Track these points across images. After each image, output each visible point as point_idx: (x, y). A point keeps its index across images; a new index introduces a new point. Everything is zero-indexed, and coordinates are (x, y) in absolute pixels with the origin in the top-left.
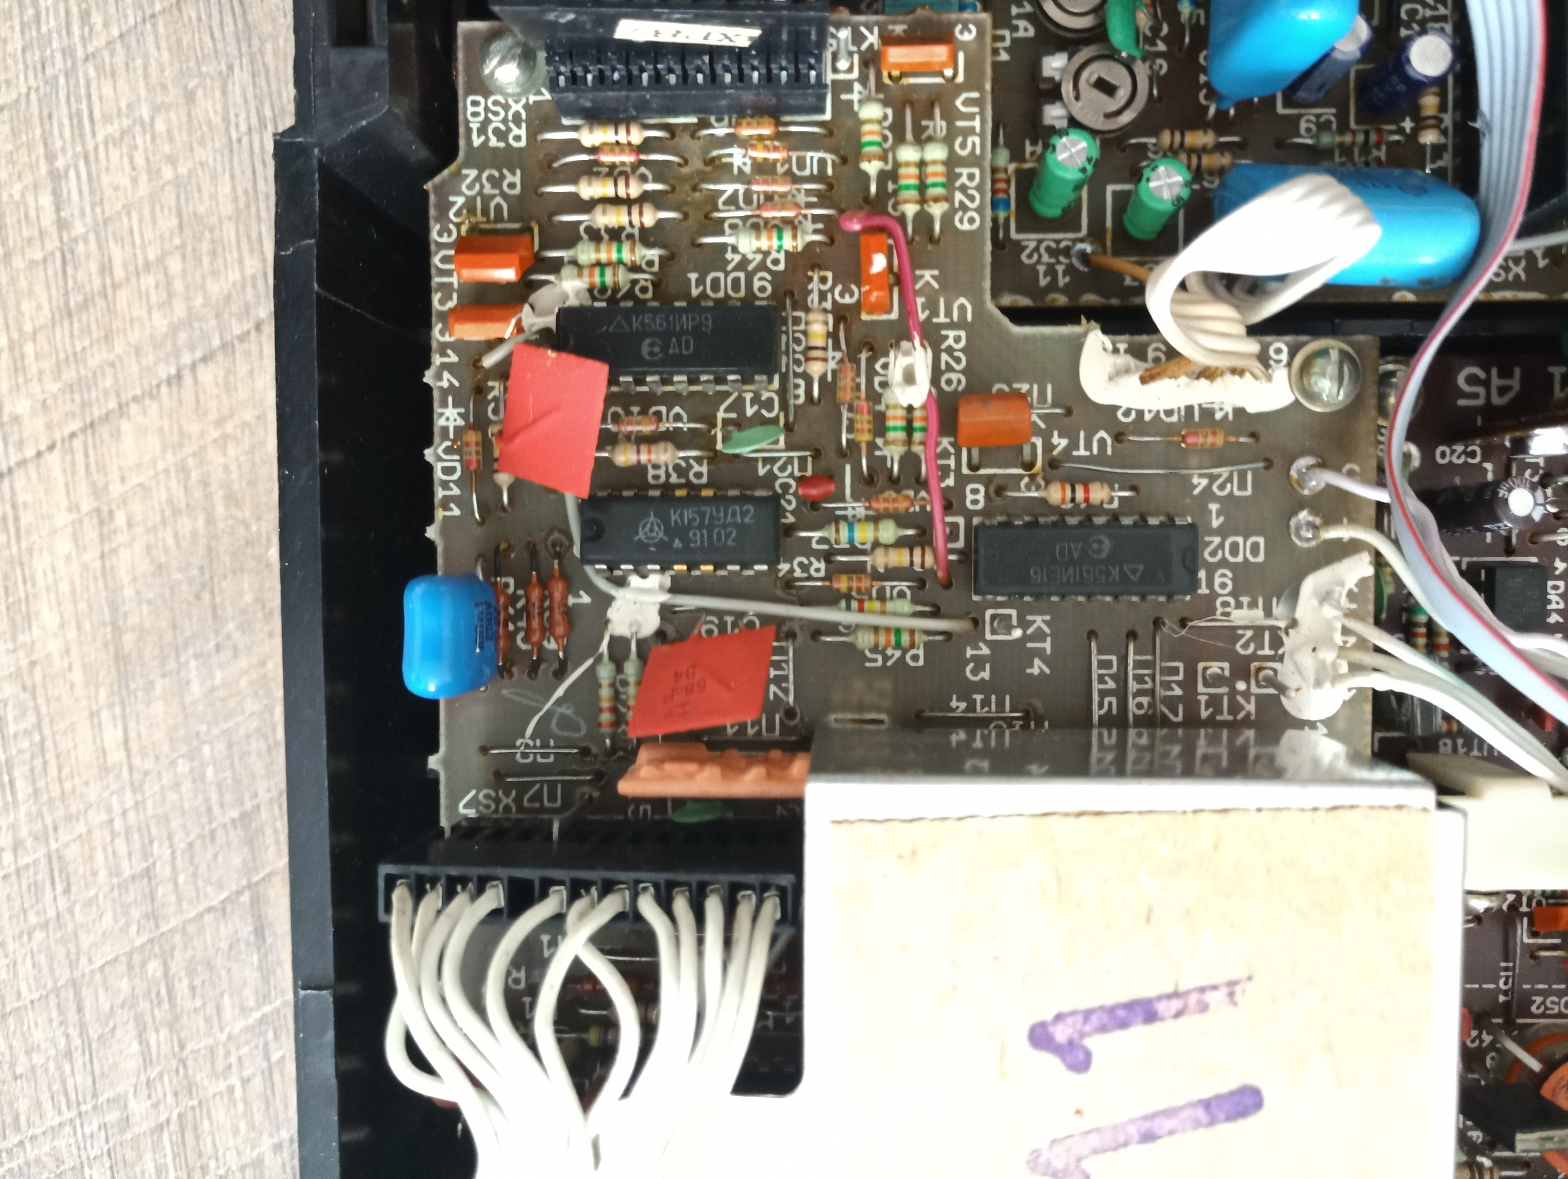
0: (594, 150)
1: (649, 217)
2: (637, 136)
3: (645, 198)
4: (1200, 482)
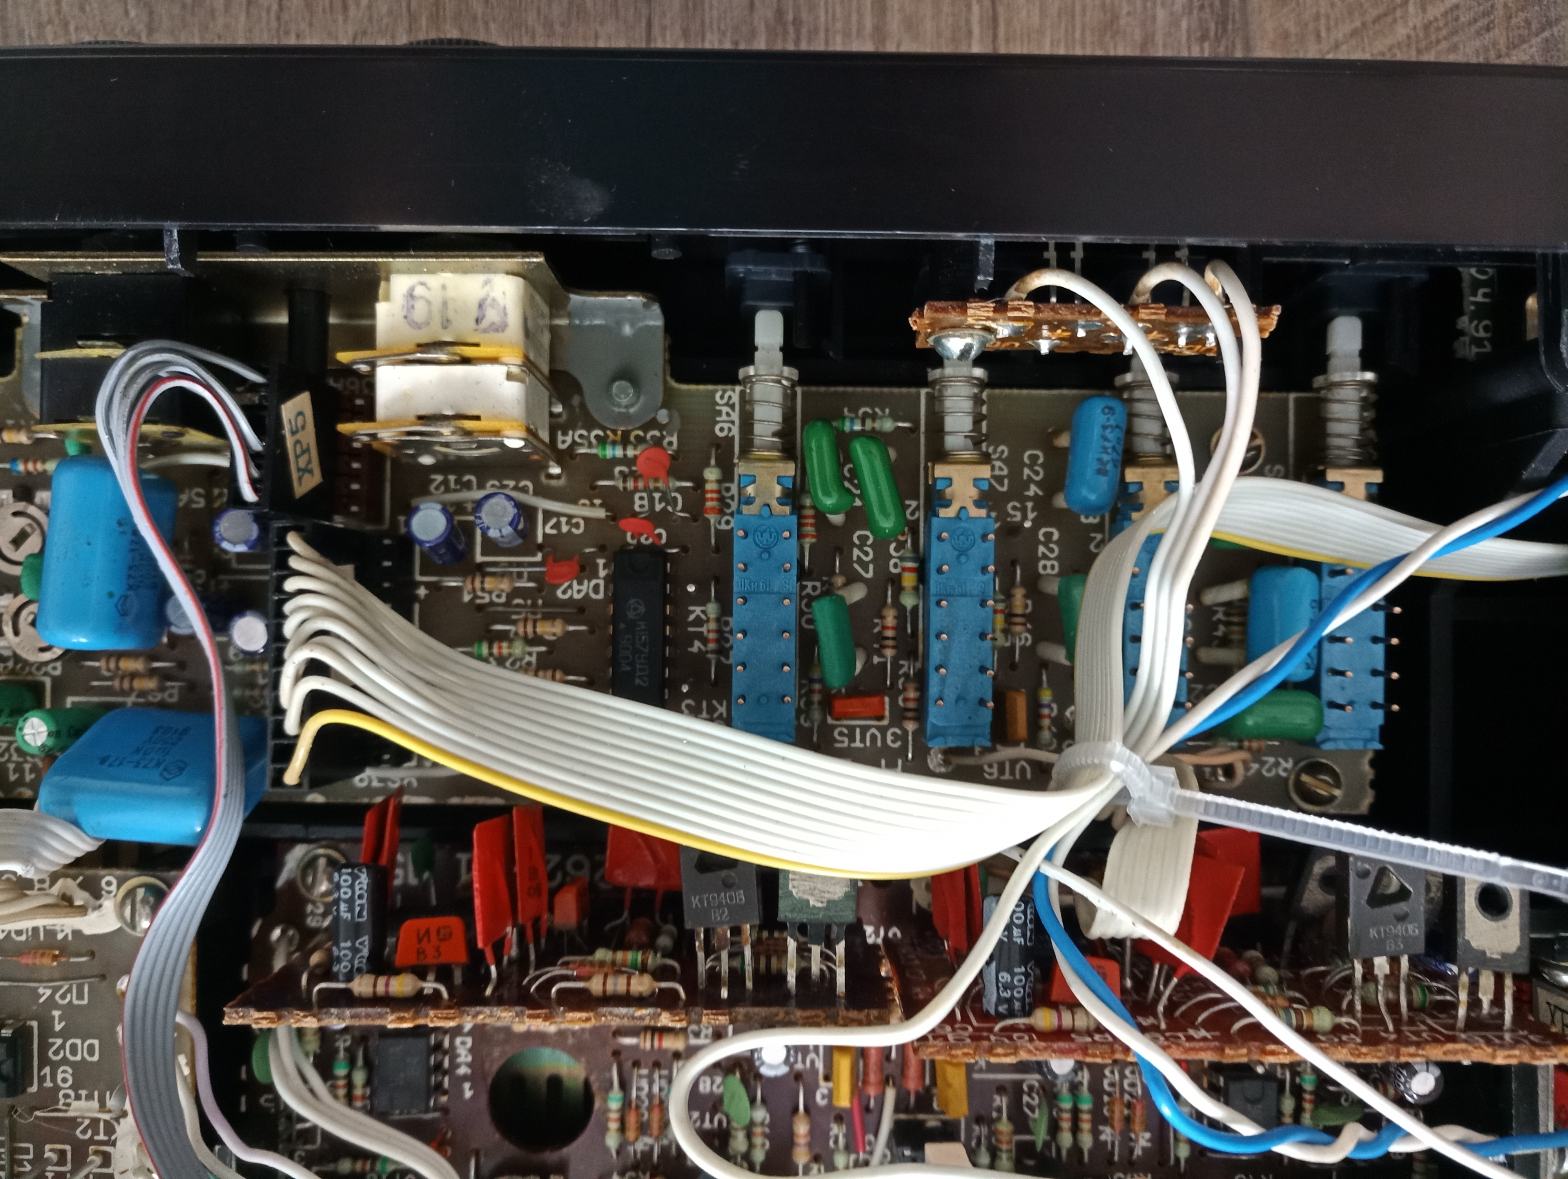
4: (45, 992)
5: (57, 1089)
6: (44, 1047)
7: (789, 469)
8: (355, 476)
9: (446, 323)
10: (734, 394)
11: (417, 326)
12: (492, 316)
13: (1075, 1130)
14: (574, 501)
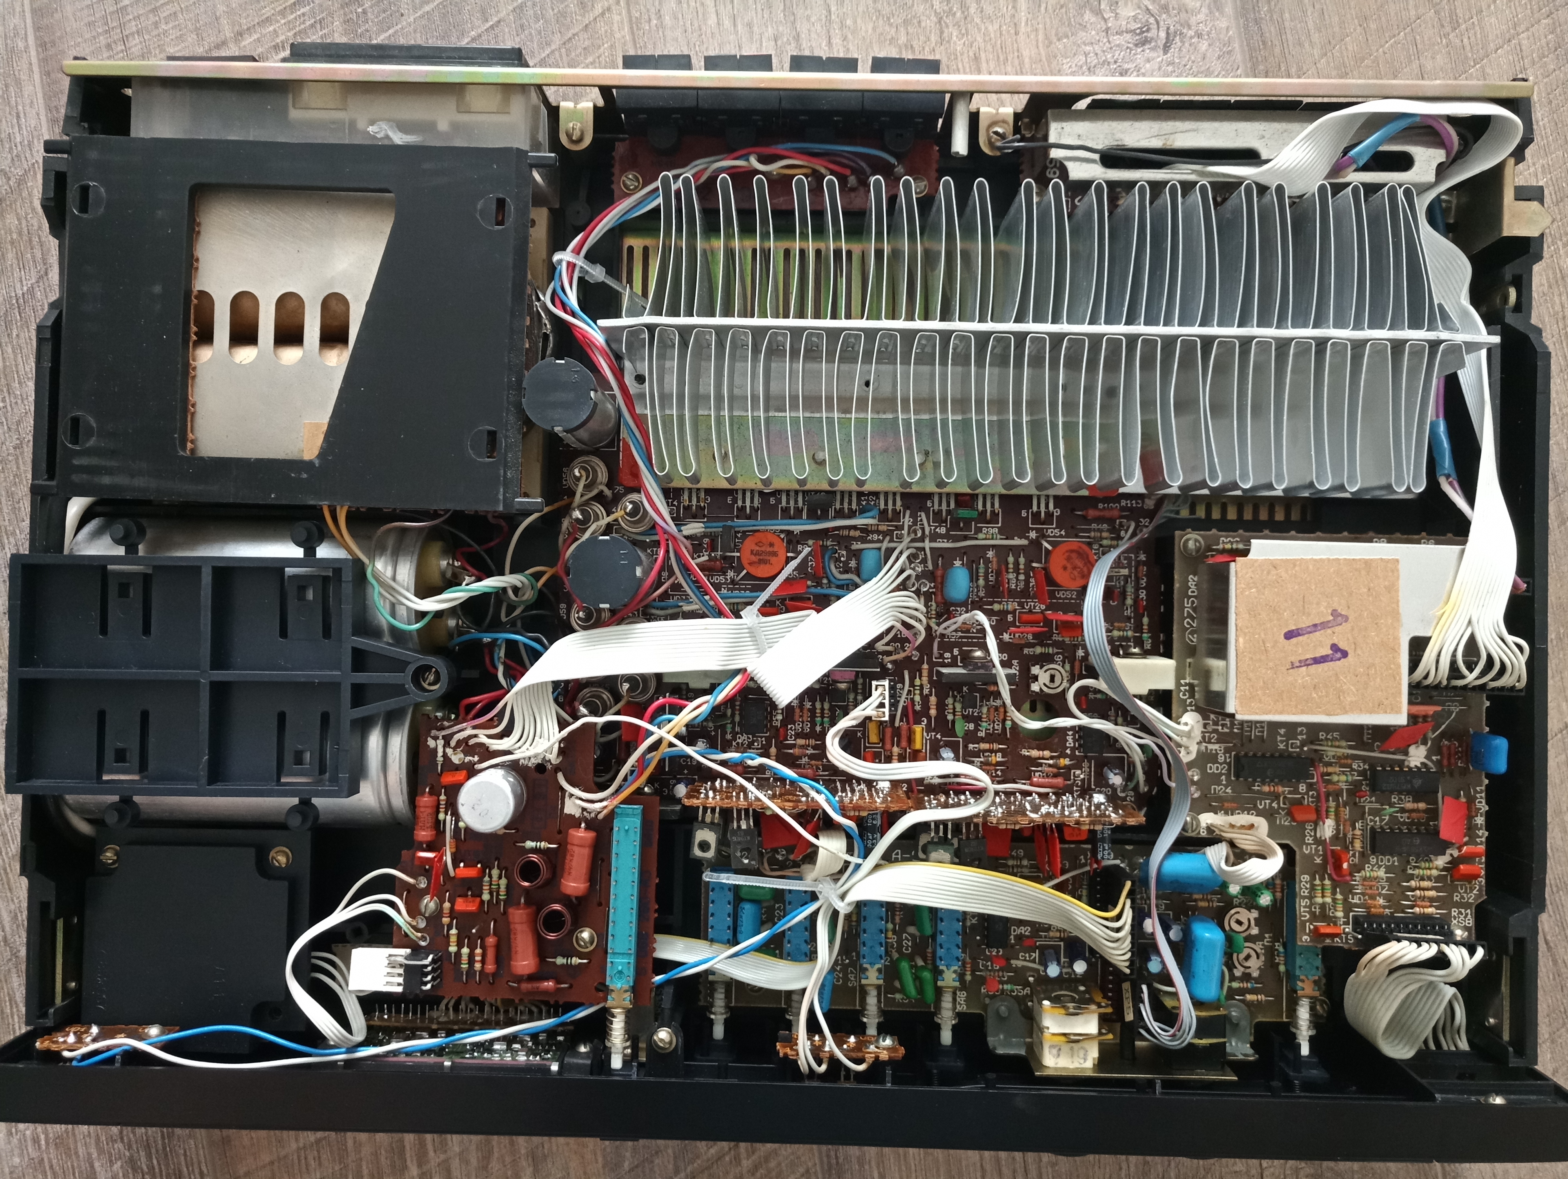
0: (1431, 906)
1: (1413, 883)
2: (1417, 910)
3: (1413, 890)
4: (1229, 790)
5: (1224, 754)
6: (1229, 770)
7: (940, 983)
8: (1111, 982)
9: (1072, 1049)
10: (959, 1009)
11: (1082, 1048)
12: (1055, 1051)
13: (822, 709)
14: (1023, 967)
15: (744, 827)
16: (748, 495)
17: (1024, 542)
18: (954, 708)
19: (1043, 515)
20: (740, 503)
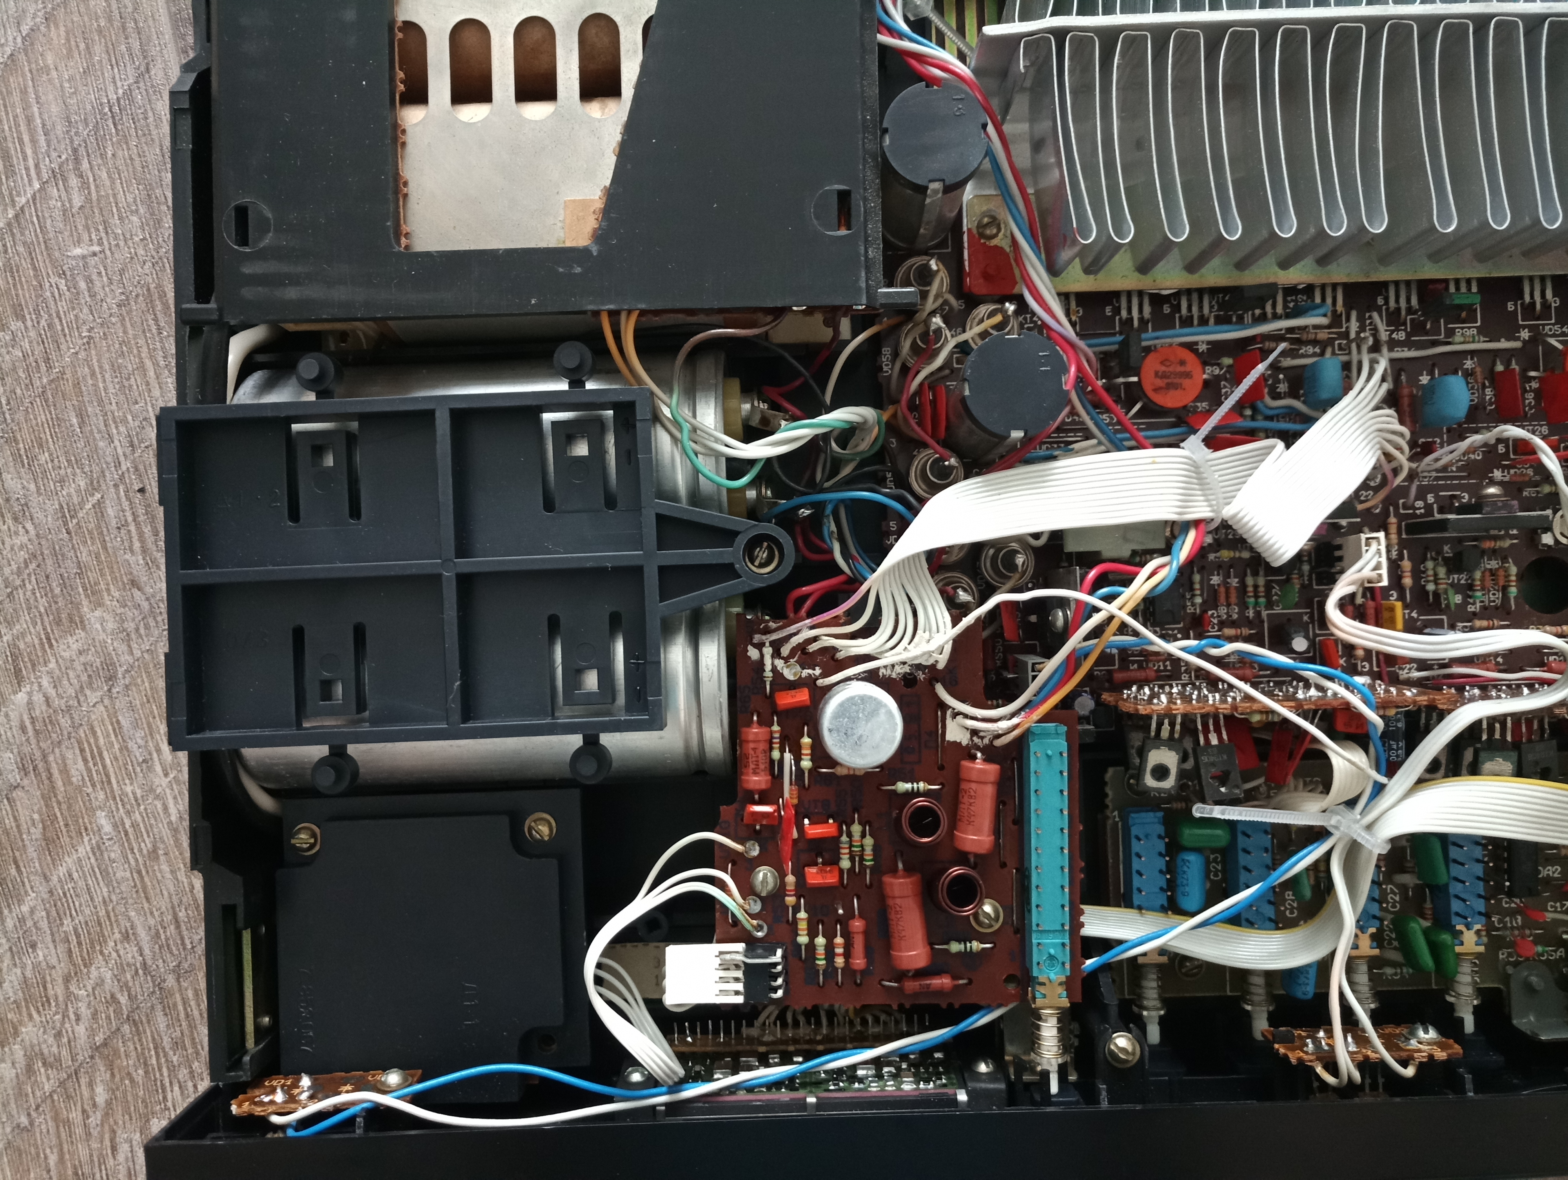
7: (1457, 949)
13: (1256, 587)
14: (1553, 920)
15: (1214, 741)
16: (1135, 302)
17: (1517, 344)
18: (1435, 574)
19: (1538, 307)
20: (1124, 314)
